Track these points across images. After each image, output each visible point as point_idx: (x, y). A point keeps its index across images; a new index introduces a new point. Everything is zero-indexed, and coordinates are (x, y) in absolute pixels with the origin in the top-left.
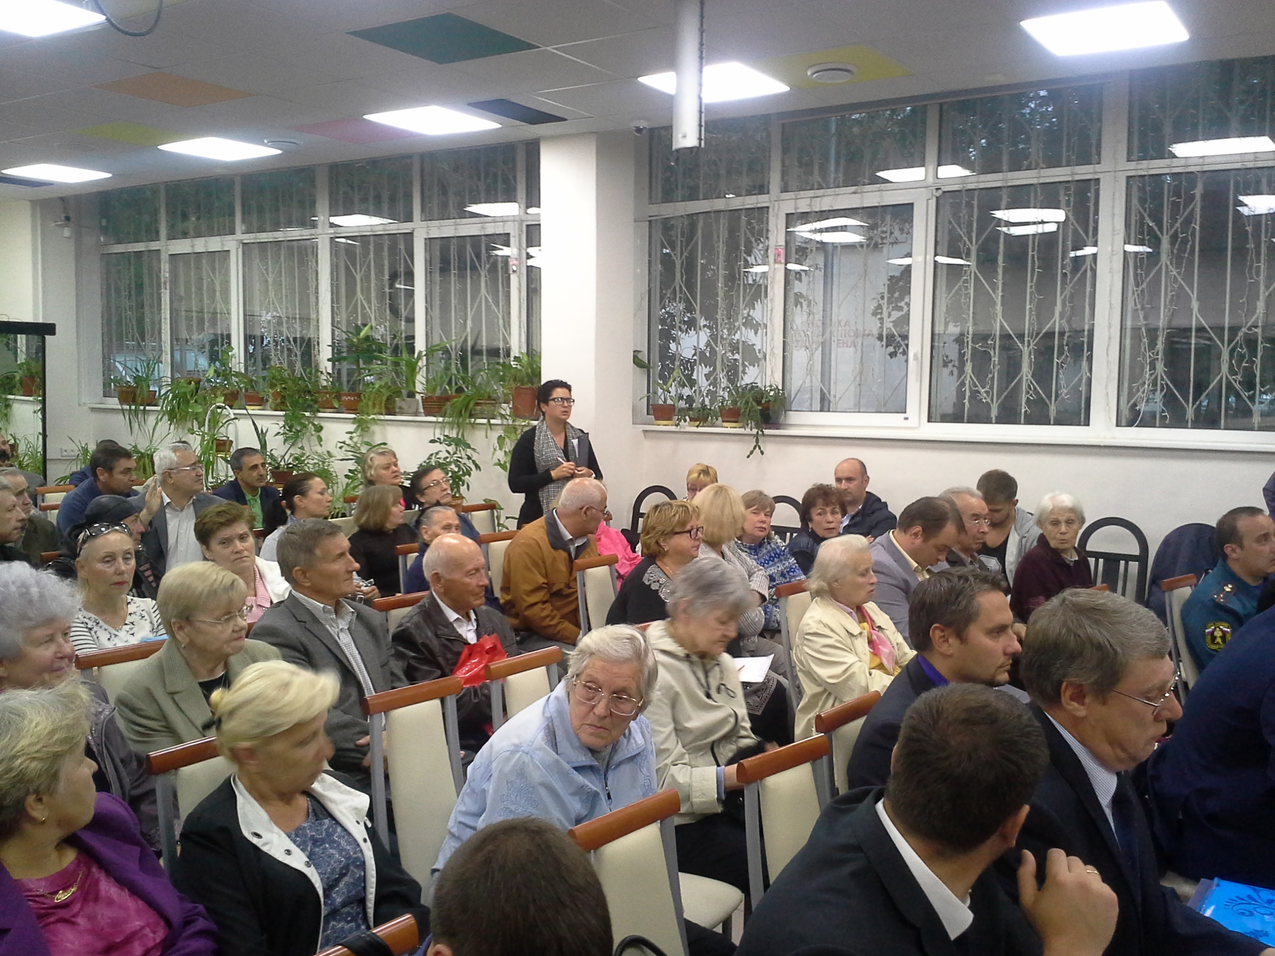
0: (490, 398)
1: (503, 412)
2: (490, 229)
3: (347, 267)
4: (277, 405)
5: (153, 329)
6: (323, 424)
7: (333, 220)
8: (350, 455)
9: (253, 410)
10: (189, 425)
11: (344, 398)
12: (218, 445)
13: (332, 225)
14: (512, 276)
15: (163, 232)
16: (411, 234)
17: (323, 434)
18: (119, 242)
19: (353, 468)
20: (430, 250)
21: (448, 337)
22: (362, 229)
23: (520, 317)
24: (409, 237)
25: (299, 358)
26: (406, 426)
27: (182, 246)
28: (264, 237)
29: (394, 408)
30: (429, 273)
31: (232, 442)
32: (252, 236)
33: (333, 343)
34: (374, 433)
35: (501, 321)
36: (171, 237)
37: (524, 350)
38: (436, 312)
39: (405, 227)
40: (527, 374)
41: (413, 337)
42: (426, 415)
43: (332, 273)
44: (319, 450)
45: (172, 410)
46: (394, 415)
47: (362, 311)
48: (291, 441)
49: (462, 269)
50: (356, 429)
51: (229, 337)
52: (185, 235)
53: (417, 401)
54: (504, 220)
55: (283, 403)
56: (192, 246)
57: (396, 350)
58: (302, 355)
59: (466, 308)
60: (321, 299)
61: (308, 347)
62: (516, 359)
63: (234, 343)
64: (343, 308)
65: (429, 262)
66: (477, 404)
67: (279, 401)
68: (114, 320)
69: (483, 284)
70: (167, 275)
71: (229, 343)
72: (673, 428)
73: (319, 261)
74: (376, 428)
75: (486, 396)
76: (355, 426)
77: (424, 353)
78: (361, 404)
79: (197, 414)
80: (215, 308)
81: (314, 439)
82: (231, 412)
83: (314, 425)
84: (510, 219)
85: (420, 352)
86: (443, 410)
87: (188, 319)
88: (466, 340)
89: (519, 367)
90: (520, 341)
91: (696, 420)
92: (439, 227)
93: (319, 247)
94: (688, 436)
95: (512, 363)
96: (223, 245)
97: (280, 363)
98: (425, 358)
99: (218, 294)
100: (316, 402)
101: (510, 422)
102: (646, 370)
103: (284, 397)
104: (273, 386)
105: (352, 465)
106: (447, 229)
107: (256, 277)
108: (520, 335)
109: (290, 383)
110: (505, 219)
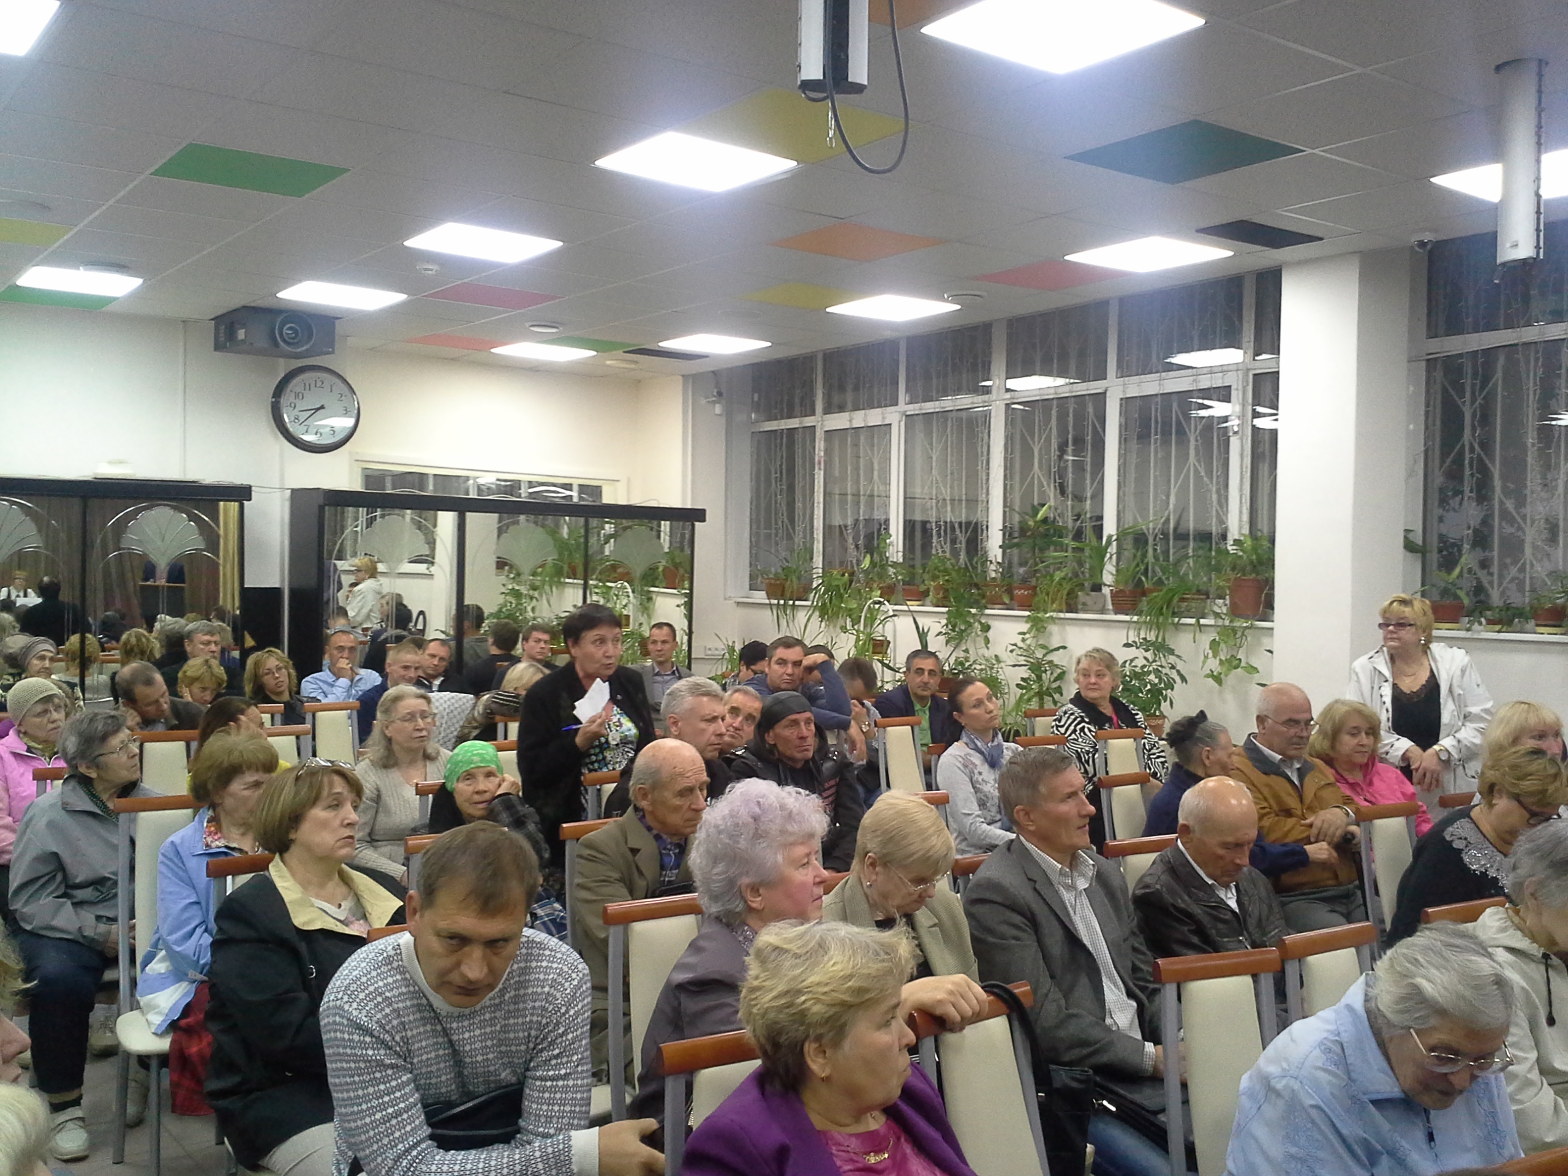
0: (1199, 592)
1: (1219, 611)
2: (1205, 383)
3: (1023, 437)
4: (938, 600)
5: (804, 515)
6: (990, 622)
7: (1011, 384)
8: (1022, 660)
9: (914, 606)
10: (841, 622)
11: (1017, 592)
12: (875, 646)
13: (1008, 390)
14: (1232, 439)
15: (819, 406)
16: (1105, 393)
17: (990, 634)
18: (771, 418)
19: (1026, 676)
20: (1126, 412)
21: (1145, 517)
22: (1046, 392)
23: (1241, 490)
24: (1100, 398)
25: (964, 545)
26: (1090, 626)
27: (839, 421)
28: (930, 407)
29: (1076, 604)
30: (1123, 440)
31: (889, 642)
32: (917, 406)
33: (1005, 527)
34: (1051, 634)
35: (1215, 497)
36: (828, 410)
37: (1246, 530)
38: (1131, 487)
39: (1095, 387)
40: (1252, 562)
41: (1101, 518)
42: (1116, 614)
43: (1006, 445)
44: (987, 653)
45: (824, 604)
46: (1076, 612)
47: (1039, 489)
48: (953, 643)
49: (1166, 434)
50: (1030, 630)
51: (887, 521)
52: (841, 409)
53: (1104, 596)
54: (1223, 370)
55: (945, 598)
56: (850, 421)
57: (1078, 535)
58: (968, 542)
59: (1169, 481)
60: (992, 476)
61: (975, 533)
62: (1237, 542)
63: (892, 530)
64: (1017, 486)
65: (1124, 428)
66: (1183, 600)
67: (941, 595)
68: (763, 506)
69: (1192, 452)
70: (822, 454)
71: (887, 529)
72: (1462, 634)
73: (992, 433)
74: (1054, 629)
75: (1194, 591)
76: (1028, 626)
77: (1114, 538)
78: (1037, 599)
79: (851, 610)
80: (872, 490)
81: (981, 641)
82: (889, 608)
83: (980, 623)
84: (1230, 368)
85: (1110, 537)
86: (1140, 606)
87: (843, 503)
88: (1168, 520)
89: (1241, 553)
90: (1240, 520)
91: (1495, 624)
92: (1139, 384)
93: (993, 414)
94: (1484, 644)
95: (1229, 548)
96: (884, 418)
97: (944, 552)
98: (1115, 543)
99: (876, 473)
100: (984, 597)
101: (1227, 623)
102: (1419, 555)
103: (946, 591)
104: (934, 578)
105: (1024, 672)
106: (1148, 385)
107: (918, 454)
108: (1241, 512)
109: (954, 574)
110: (1225, 368)
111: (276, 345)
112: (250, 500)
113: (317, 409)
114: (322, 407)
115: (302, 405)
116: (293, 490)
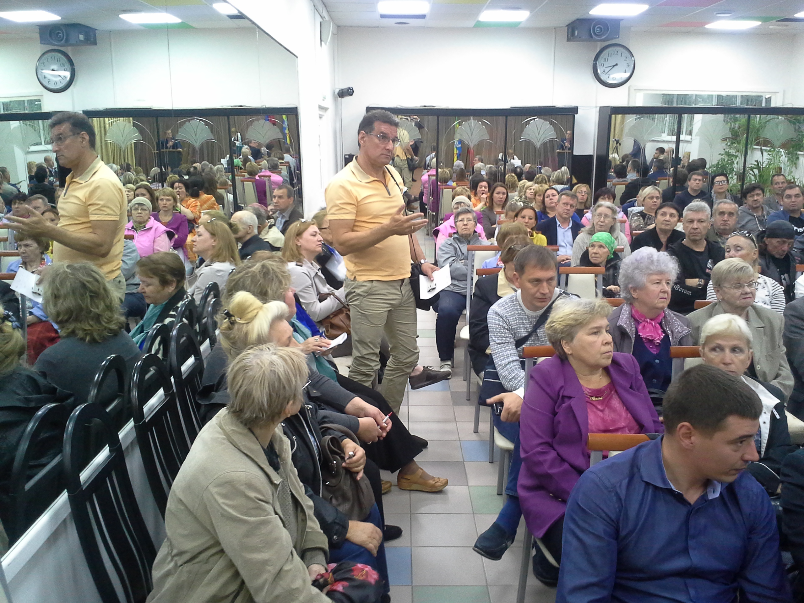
111: (592, 37)
112: (577, 113)
113: (614, 66)
114: (617, 65)
115: (607, 64)
116: (600, 107)
